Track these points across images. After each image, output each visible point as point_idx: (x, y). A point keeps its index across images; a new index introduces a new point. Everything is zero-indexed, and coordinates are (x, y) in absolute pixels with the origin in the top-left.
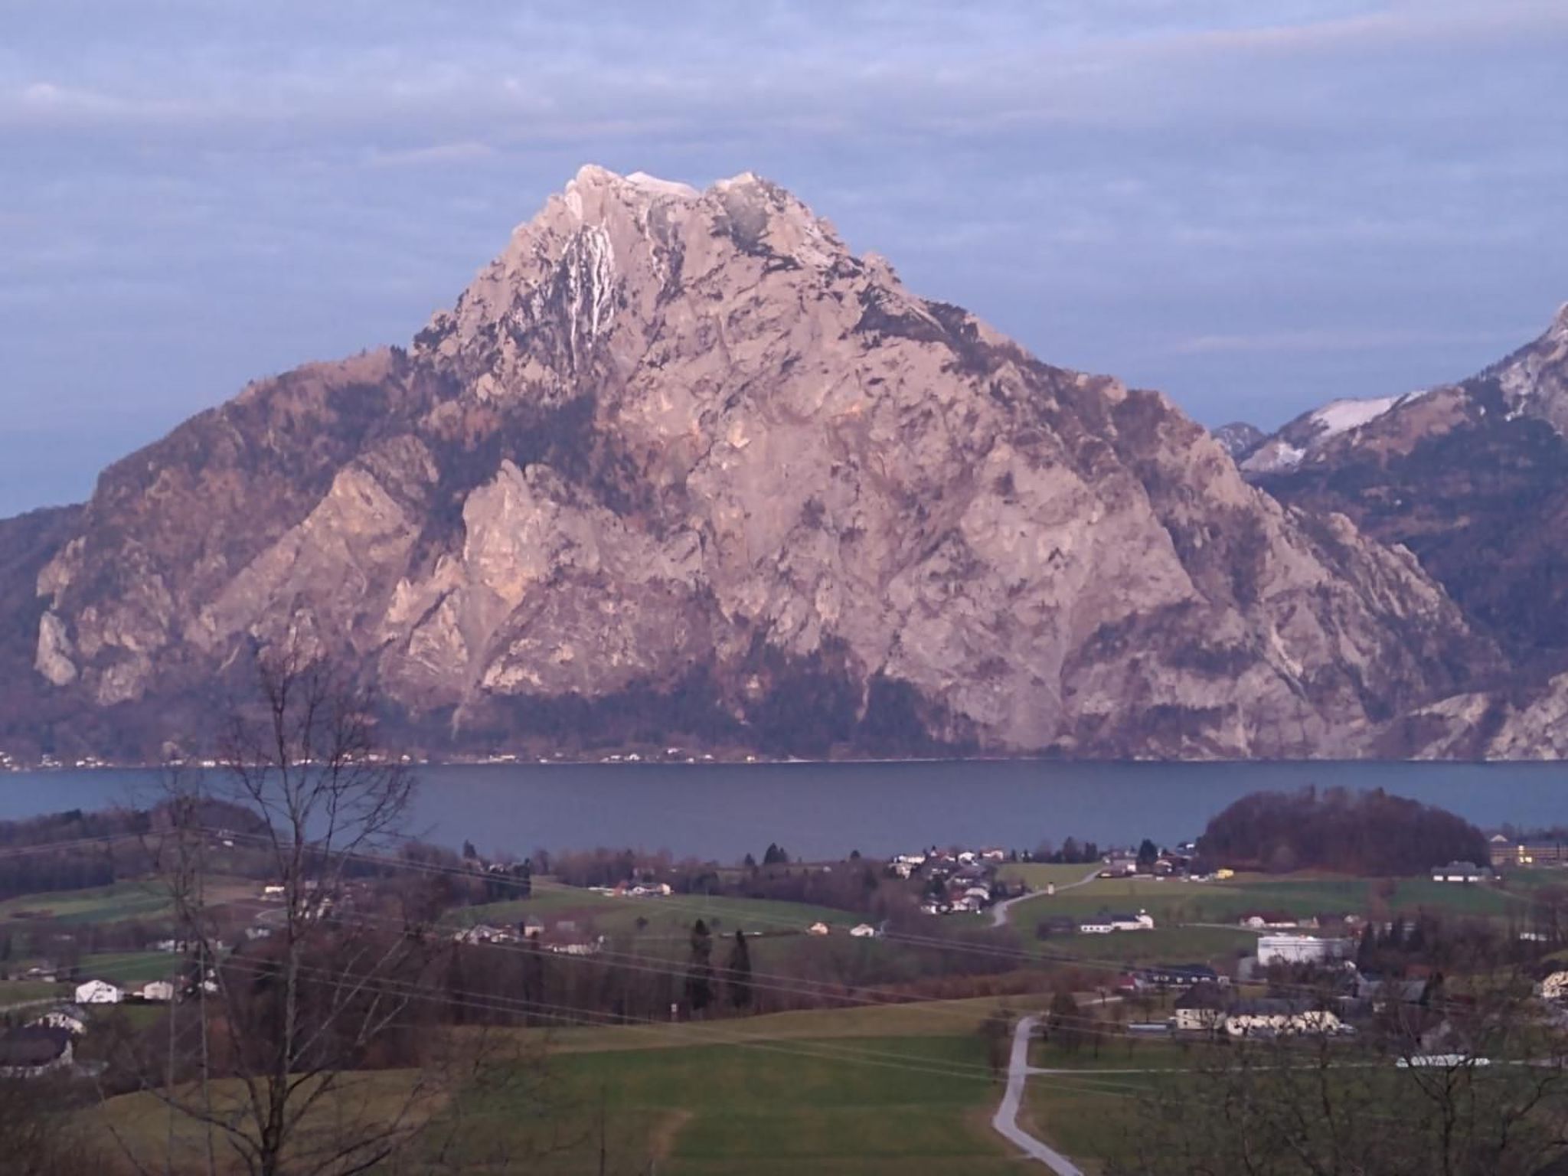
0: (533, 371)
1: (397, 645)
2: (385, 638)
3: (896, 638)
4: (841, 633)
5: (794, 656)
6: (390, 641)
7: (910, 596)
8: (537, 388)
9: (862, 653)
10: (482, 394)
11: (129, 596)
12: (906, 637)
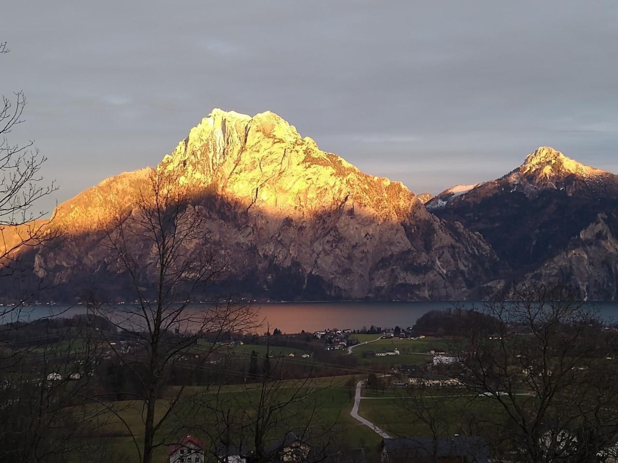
0: (198, 175)
1: (153, 264)
2: (149, 262)
3: (316, 262)
4: (298, 260)
5: (283, 267)
6: (150, 263)
7: (321, 248)
8: (199, 180)
9: (305, 267)
10: (181, 183)
11: (65, 249)
12: (319, 261)
